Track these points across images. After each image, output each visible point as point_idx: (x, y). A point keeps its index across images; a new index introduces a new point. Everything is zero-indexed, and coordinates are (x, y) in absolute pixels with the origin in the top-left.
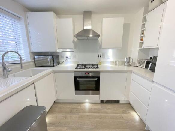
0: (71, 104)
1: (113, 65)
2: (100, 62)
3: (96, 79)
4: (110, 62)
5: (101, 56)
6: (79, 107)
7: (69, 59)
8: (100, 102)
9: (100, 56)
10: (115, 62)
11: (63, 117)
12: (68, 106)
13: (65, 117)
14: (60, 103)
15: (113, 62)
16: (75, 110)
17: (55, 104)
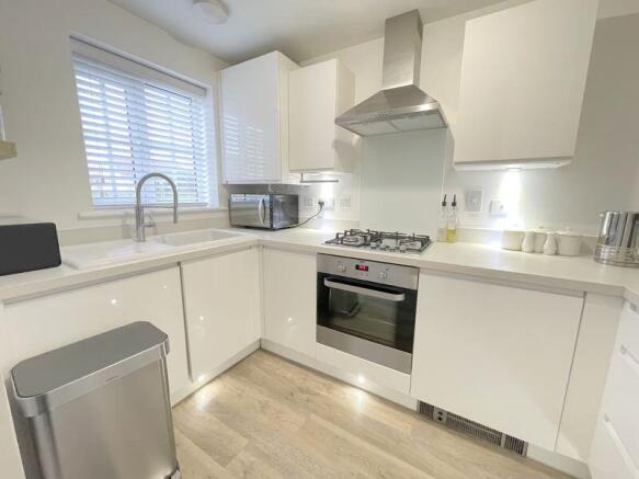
0: (304, 371)
1: (520, 250)
2: (451, 228)
3: (400, 298)
4: (507, 233)
5: (454, 204)
6: (323, 393)
7: (326, 209)
8: (414, 406)
9: (449, 201)
10: (534, 236)
11: (260, 402)
12: (292, 374)
13: (264, 407)
14: (275, 355)
15: (522, 233)
16: (305, 396)
17: (259, 353)
